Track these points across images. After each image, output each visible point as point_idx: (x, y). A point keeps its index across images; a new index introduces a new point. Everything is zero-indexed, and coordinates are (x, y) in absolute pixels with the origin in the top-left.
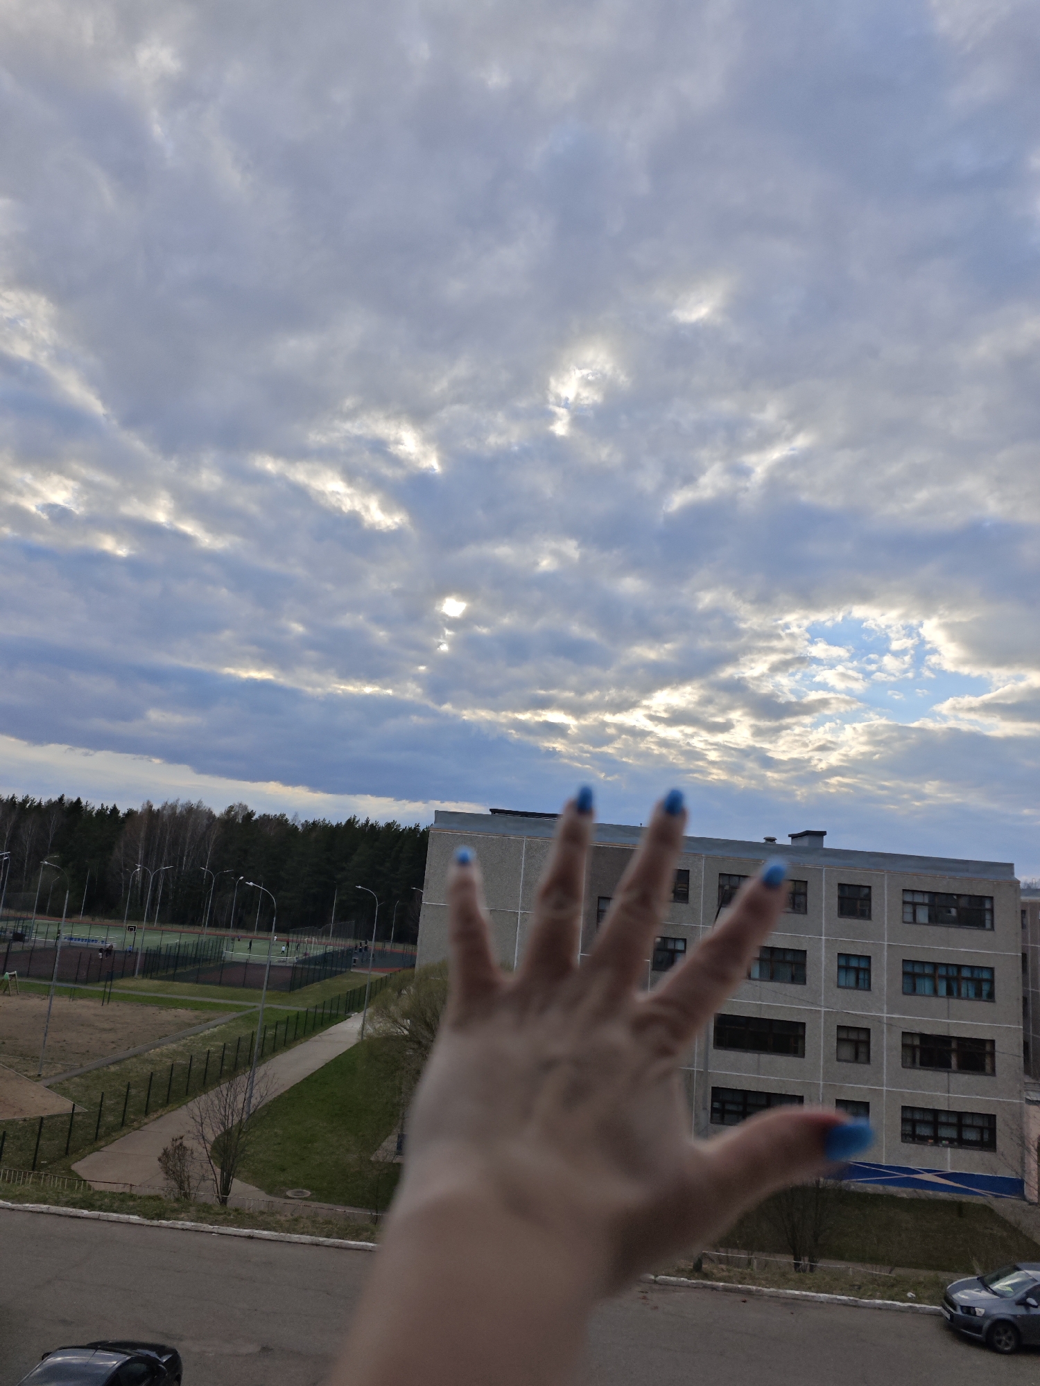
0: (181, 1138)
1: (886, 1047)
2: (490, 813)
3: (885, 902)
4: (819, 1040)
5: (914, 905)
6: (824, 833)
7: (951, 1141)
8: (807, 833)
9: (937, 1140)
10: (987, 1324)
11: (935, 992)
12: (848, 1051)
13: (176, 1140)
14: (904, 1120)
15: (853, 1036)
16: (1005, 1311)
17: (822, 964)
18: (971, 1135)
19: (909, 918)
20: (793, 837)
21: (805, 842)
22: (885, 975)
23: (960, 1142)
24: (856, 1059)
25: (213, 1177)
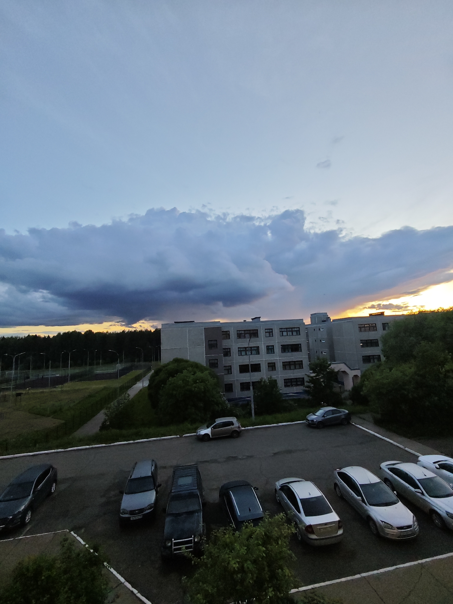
1: (279, 366)
2: (174, 323)
3: (276, 332)
4: (264, 367)
5: (282, 332)
6: (260, 317)
7: (295, 385)
8: (256, 318)
9: (292, 385)
10: (317, 423)
11: (289, 352)
12: (271, 368)
14: (284, 382)
15: (271, 365)
16: (320, 419)
17: (263, 349)
18: (299, 383)
19: (282, 335)
20: (252, 319)
21: (256, 320)
22: (277, 349)
23: (297, 385)
24: (272, 370)
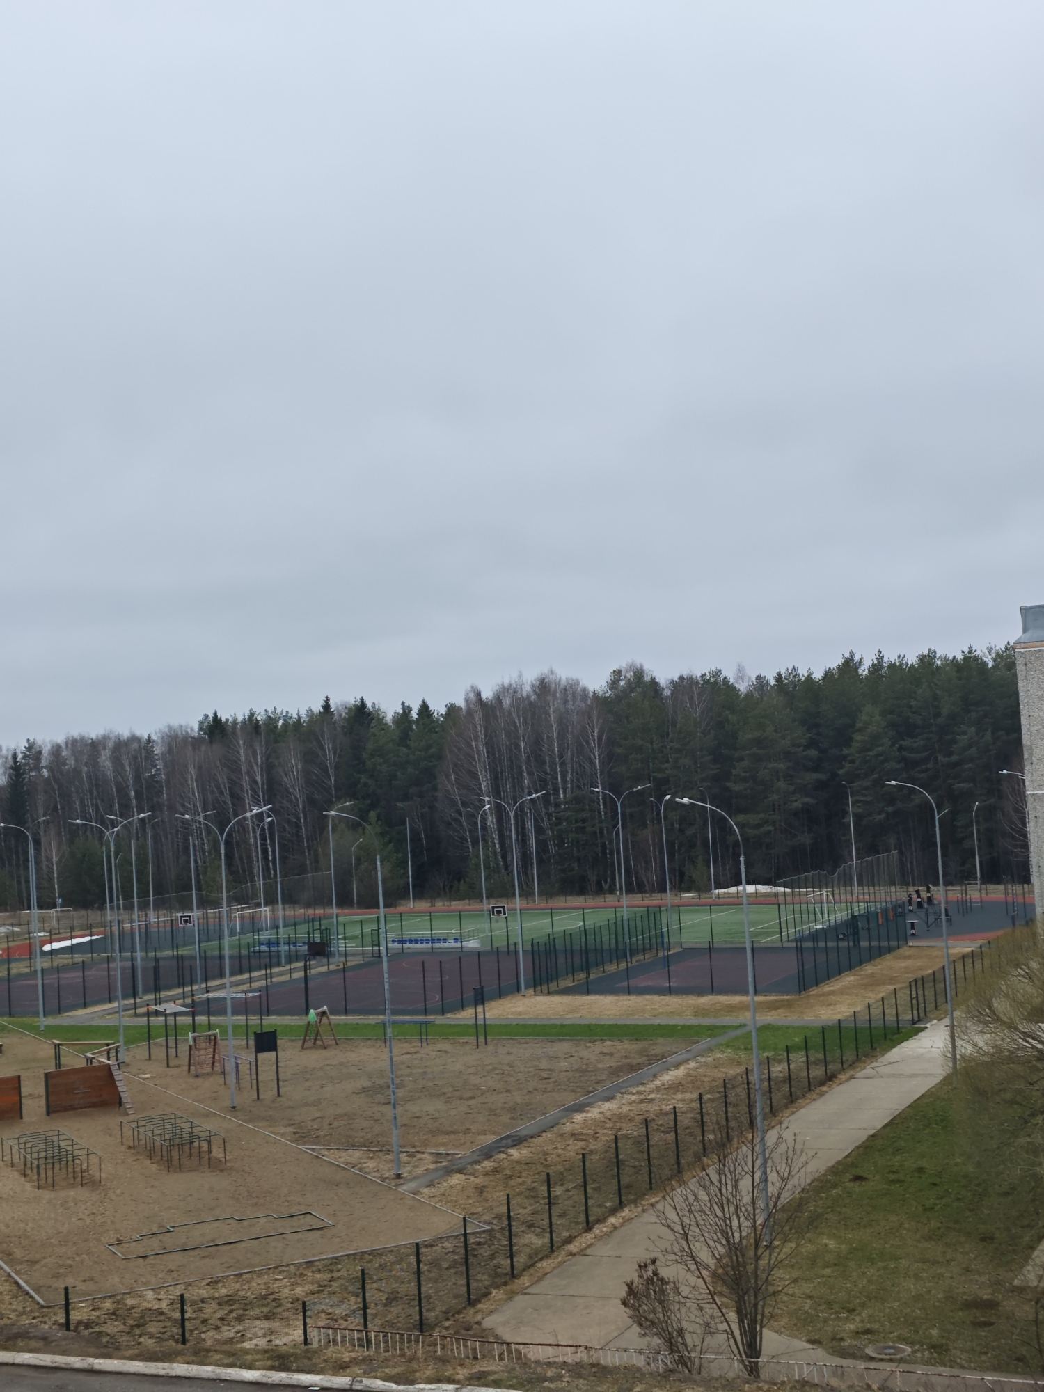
0: (654, 1261)
13: (646, 1266)
25: (725, 1326)
